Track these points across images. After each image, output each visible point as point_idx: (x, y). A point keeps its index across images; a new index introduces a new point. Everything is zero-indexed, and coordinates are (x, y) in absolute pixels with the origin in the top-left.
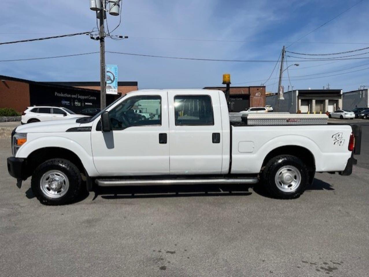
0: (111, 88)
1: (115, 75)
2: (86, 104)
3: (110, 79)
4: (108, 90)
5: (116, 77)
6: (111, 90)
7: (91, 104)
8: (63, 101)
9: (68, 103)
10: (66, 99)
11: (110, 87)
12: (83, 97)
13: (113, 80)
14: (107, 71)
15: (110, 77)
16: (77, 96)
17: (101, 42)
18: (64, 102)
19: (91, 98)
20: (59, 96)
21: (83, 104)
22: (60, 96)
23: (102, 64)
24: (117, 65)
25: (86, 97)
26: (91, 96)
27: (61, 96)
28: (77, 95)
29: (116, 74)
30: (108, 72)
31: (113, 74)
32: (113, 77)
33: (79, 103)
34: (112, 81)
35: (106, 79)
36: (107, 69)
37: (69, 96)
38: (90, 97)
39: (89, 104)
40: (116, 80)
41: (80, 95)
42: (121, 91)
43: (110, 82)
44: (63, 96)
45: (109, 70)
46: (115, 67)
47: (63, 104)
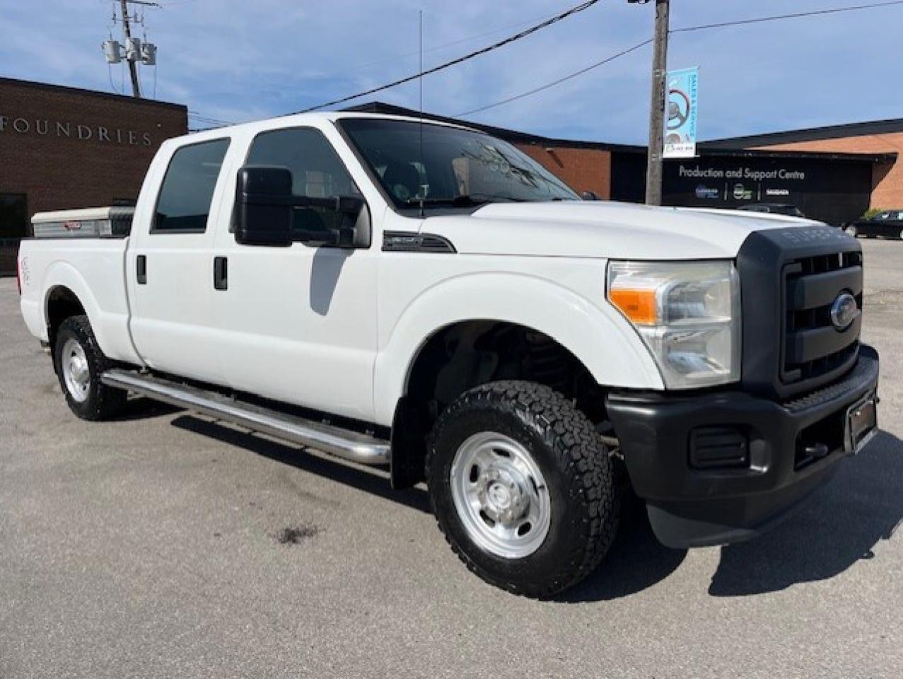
0: (679, 142)
1: (690, 100)
2: (770, 192)
3: (678, 115)
4: (670, 148)
5: (695, 104)
6: (676, 146)
7: (787, 193)
8: (700, 189)
9: (715, 194)
10: (709, 183)
11: (675, 138)
12: (758, 175)
13: (684, 114)
14: (671, 89)
15: (677, 106)
16: (744, 172)
17: (657, 5)
18: (702, 192)
19: (788, 175)
20: (690, 175)
21: (759, 194)
22: (693, 177)
23: (658, 71)
24: (696, 68)
25: (769, 175)
26: (787, 171)
27: (696, 175)
28: (744, 170)
29: (693, 96)
30: (671, 92)
31: (684, 96)
32: (685, 108)
33: (749, 192)
34: (683, 120)
35: (667, 114)
36: (671, 85)
37: (720, 174)
38: (783, 174)
39: (777, 192)
40: (693, 112)
41: (752, 170)
42: (896, 146)
43: (677, 121)
44: (701, 176)
45: (674, 85)
46: (692, 74)
47: (698, 196)
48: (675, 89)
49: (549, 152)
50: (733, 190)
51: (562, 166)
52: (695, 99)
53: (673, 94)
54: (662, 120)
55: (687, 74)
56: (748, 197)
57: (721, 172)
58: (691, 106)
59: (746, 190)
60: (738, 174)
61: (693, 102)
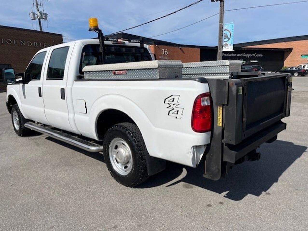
0: (228, 46)
2: (251, 61)
3: (227, 37)
4: (225, 48)
5: (233, 34)
6: (227, 47)
7: (257, 61)
10: (232, 58)
11: (226, 45)
12: (248, 56)
13: (229, 37)
15: (227, 35)
16: (243, 55)
17: (220, 2)
19: (257, 56)
20: (226, 56)
21: (248, 62)
23: (221, 23)
24: (233, 22)
25: (251, 55)
26: (257, 54)
28: (243, 54)
29: (232, 31)
30: (225, 30)
31: (229, 32)
32: (230, 35)
33: (245, 62)
34: (229, 39)
35: (223, 37)
36: (225, 28)
38: (256, 55)
39: (254, 61)
40: (232, 37)
41: (246, 54)
42: (292, 46)
43: (227, 40)
44: (229, 56)
45: (226, 28)
46: (232, 24)
48: (226, 29)
49: (180, 49)
51: (184, 53)
52: (233, 32)
53: (226, 31)
54: (222, 39)
55: (230, 25)
56: (245, 63)
57: (236, 55)
58: (231, 35)
59: (244, 61)
60: (241, 55)
61: (232, 33)
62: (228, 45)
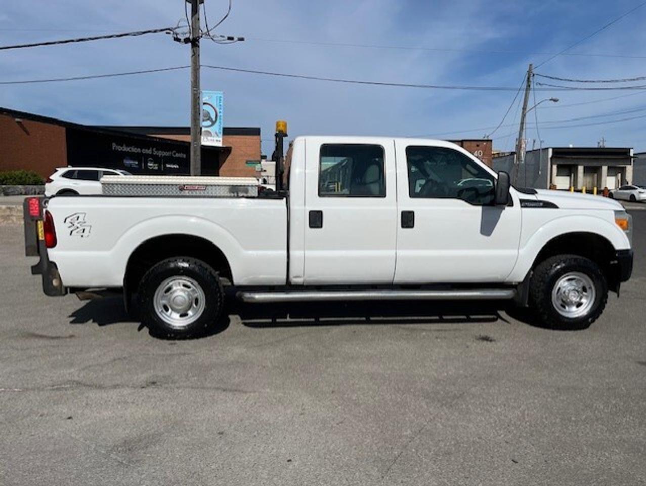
0: (211, 136)
1: (218, 111)
2: (168, 166)
3: (209, 119)
4: (205, 139)
5: (221, 114)
6: (209, 138)
7: (177, 167)
8: (127, 159)
9: (136, 165)
10: (132, 156)
11: (209, 133)
12: (160, 153)
13: (214, 119)
14: (204, 102)
15: (209, 113)
16: (152, 151)
17: (192, 47)
18: (128, 162)
19: (177, 155)
21: (162, 166)
22: (121, 151)
23: (195, 89)
24: (222, 92)
25: (167, 154)
26: (177, 152)
27: (124, 150)
28: (152, 149)
29: (220, 109)
30: (204, 104)
31: (214, 108)
32: (214, 115)
33: (156, 165)
34: (213, 123)
35: (201, 117)
36: (204, 98)
38: (175, 154)
39: (172, 166)
40: (220, 119)
41: (157, 150)
42: (230, 143)
43: (209, 123)
44: (127, 150)
45: (206, 100)
46: (219, 95)
47: (126, 165)
48: (208, 102)
49: (18, 122)
50: (147, 163)
51: (28, 134)
52: (221, 111)
53: (205, 105)
54: (199, 120)
55: (216, 96)
56: (156, 168)
57: (139, 149)
58: (219, 114)
59: (155, 163)
60: (149, 152)
61: (220, 112)
62: (213, 135)
